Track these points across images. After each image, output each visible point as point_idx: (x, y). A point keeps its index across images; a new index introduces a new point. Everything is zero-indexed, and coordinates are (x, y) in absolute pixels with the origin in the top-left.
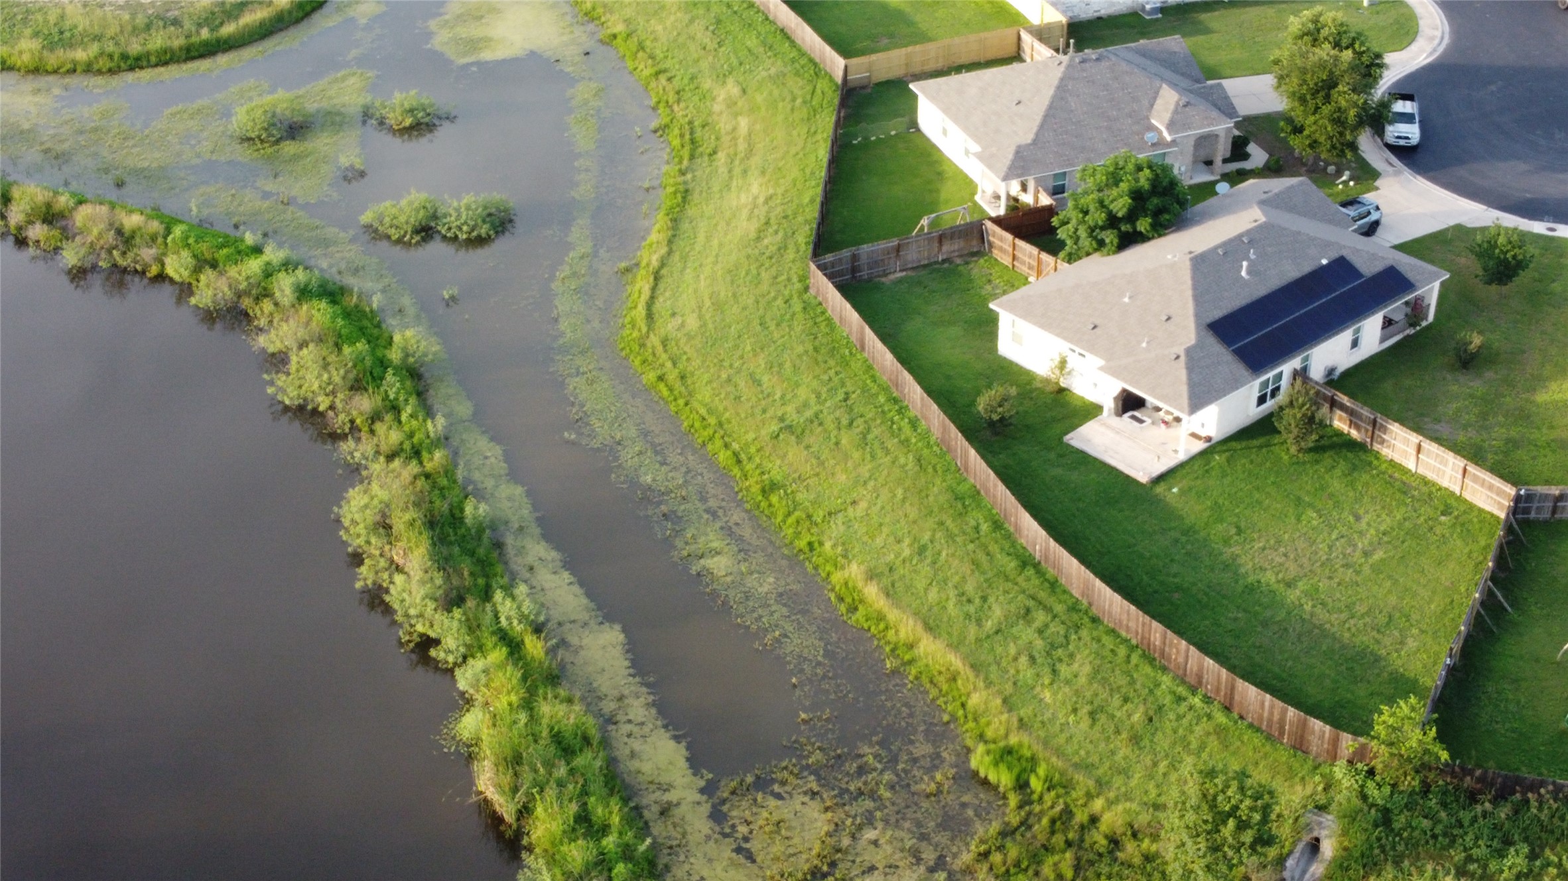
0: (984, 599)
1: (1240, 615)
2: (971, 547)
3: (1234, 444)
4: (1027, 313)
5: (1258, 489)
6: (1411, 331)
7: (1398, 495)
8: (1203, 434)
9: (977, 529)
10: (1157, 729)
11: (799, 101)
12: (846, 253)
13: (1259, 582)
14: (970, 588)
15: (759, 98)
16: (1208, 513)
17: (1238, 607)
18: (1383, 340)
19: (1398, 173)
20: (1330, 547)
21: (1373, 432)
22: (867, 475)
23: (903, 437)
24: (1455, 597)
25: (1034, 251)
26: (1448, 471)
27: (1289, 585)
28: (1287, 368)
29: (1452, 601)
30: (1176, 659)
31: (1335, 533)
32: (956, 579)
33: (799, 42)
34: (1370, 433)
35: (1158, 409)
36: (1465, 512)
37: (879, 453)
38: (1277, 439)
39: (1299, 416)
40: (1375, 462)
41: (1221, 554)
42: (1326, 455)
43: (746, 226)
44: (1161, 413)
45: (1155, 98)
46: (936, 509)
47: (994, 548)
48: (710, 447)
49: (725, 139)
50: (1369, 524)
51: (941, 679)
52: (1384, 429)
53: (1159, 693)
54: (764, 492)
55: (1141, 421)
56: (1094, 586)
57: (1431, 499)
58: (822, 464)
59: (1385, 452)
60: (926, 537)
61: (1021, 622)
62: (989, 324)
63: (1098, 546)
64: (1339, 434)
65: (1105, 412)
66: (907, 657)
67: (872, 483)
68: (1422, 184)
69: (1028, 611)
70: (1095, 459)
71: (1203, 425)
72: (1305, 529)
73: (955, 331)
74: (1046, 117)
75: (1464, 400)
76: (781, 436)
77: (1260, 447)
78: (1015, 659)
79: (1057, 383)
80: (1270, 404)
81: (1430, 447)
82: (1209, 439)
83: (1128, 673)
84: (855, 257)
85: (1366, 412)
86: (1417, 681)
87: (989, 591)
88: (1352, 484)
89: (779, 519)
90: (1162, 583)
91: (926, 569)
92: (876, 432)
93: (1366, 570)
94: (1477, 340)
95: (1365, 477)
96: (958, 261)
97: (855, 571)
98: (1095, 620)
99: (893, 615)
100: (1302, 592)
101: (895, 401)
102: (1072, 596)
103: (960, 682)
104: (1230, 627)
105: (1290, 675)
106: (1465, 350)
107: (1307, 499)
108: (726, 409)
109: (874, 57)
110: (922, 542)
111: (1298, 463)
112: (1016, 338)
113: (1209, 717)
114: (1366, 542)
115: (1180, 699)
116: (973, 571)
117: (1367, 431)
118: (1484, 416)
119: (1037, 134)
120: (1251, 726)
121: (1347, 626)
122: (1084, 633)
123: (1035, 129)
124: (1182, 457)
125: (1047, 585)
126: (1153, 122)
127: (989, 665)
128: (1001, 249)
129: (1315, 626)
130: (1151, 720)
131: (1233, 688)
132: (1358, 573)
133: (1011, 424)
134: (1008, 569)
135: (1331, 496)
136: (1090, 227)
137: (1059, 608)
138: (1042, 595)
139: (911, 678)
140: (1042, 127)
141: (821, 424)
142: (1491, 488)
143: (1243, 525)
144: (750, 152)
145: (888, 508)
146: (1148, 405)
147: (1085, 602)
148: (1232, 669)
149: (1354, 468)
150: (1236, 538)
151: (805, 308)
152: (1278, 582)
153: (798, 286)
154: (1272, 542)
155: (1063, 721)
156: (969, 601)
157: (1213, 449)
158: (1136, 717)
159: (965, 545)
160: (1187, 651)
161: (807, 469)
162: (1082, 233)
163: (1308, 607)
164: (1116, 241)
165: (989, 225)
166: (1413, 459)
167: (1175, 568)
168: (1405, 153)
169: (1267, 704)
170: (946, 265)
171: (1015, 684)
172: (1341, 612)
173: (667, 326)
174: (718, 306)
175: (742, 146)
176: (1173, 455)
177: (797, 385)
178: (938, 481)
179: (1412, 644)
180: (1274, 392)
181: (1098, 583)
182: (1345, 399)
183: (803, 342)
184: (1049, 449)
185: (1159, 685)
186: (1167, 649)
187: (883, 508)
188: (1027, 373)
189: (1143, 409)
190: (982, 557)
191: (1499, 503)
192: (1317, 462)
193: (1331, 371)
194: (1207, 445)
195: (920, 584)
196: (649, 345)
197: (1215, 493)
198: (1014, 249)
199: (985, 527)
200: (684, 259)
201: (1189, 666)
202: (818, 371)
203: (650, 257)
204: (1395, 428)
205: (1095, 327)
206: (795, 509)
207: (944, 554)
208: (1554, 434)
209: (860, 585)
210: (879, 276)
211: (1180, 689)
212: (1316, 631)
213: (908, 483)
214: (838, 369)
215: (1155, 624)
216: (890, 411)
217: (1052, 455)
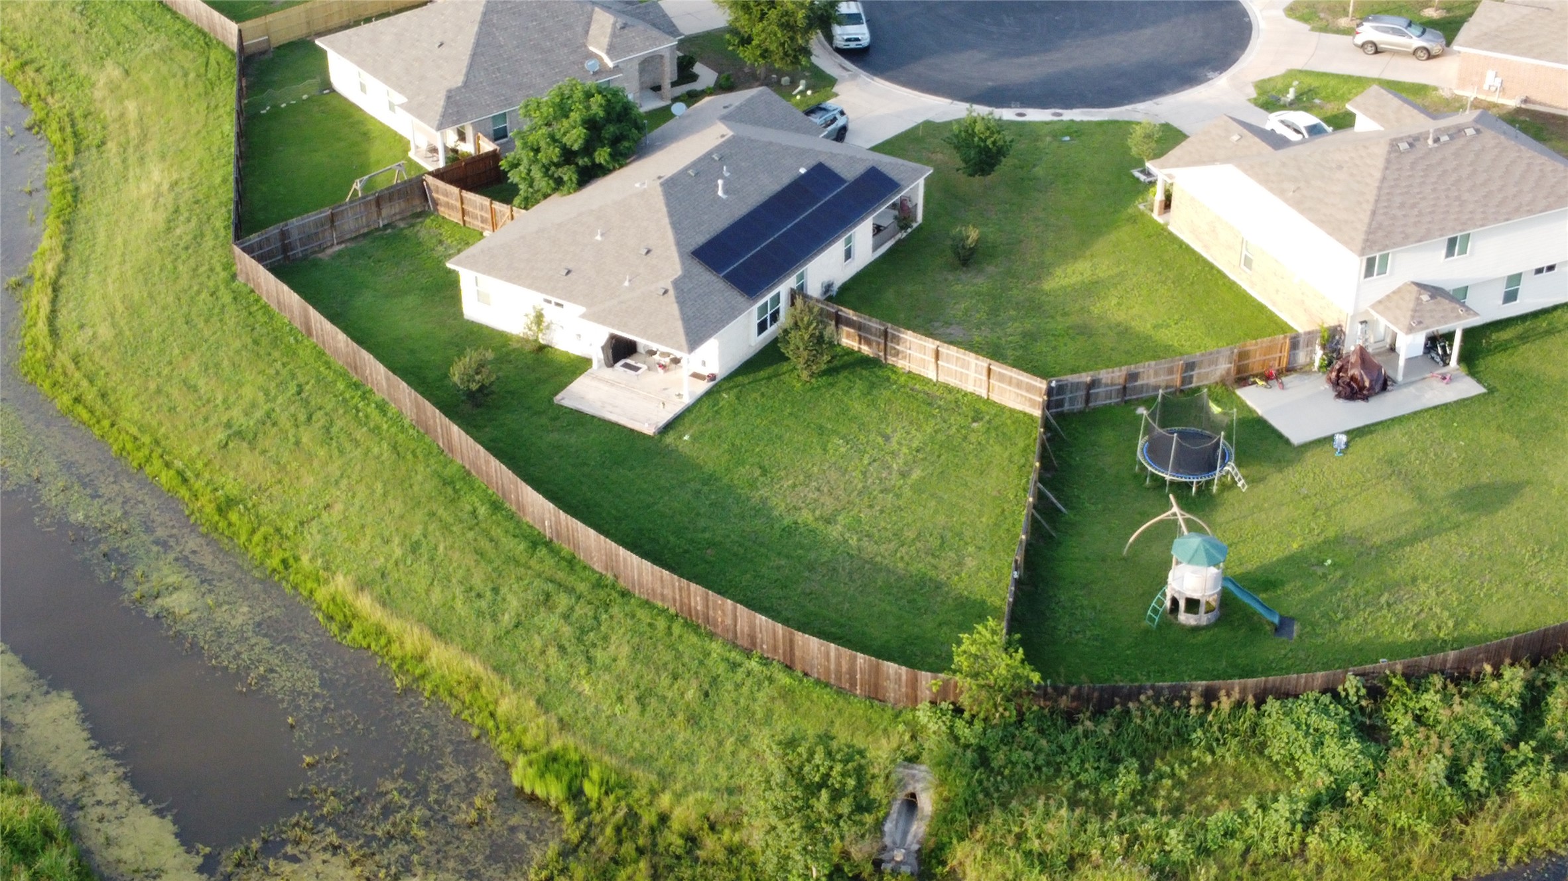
0: (496, 590)
1: (783, 563)
2: (470, 535)
3: (740, 379)
4: (490, 268)
5: (774, 422)
6: (902, 235)
7: (924, 408)
8: (706, 372)
9: (474, 512)
10: (715, 704)
11: (192, 76)
12: (273, 231)
13: (796, 523)
14: (477, 580)
15: (146, 78)
16: (727, 457)
17: (779, 554)
18: (875, 248)
19: (854, 77)
20: (864, 473)
21: (886, 345)
22: (338, 473)
23: (372, 425)
24: (1006, 506)
25: (484, 201)
26: (972, 374)
27: (828, 521)
28: (783, 288)
29: (1003, 511)
30: (723, 622)
31: (867, 456)
32: (461, 573)
33: (182, 12)
34: (882, 346)
35: (652, 353)
36: (996, 415)
37: (348, 446)
38: (785, 367)
39: (806, 337)
40: (893, 377)
41: (748, 499)
42: (841, 376)
43: (152, 218)
44: (656, 357)
45: (588, 24)
46: (423, 500)
47: (497, 532)
48: (148, 469)
49: (113, 127)
50: (900, 444)
51: (462, 691)
52: (897, 339)
53: (711, 664)
54: (220, 510)
55: (636, 369)
56: (617, 555)
57: (958, 406)
58: (282, 468)
59: (901, 364)
60: (417, 532)
61: (542, 609)
62: (448, 288)
63: (614, 512)
64: (849, 352)
65: (595, 365)
66: (418, 672)
67: (345, 482)
68: (880, 85)
69: (548, 596)
70: (593, 417)
71: (704, 363)
72: (834, 459)
73: (411, 300)
74: (474, 55)
75: (972, 298)
76: (231, 445)
77: (769, 378)
78: (543, 652)
79: (536, 340)
80: (772, 330)
81: (948, 351)
82: (712, 377)
83: (671, 647)
84: (284, 235)
85: (875, 324)
86: (984, 602)
87: (500, 581)
88: (873, 404)
89: (243, 538)
90: (692, 541)
91: (423, 568)
92: (340, 423)
93: (907, 491)
94: (973, 234)
95: (886, 394)
96: (402, 225)
97: (341, 583)
98: (625, 594)
99: (394, 626)
100: (844, 526)
101: (357, 386)
102: (594, 572)
103: (484, 689)
104: (775, 577)
105: (849, 619)
106: (963, 247)
107: (830, 426)
108: (160, 424)
109: (270, 18)
110: (414, 538)
111: (812, 389)
112: (482, 297)
113: (771, 680)
114: (901, 461)
115: (735, 666)
116: (477, 562)
117: (878, 344)
118: (994, 312)
119: (467, 74)
120: (818, 682)
121: (899, 555)
122: (615, 610)
123: (464, 71)
124: (687, 400)
125: (564, 564)
126: (591, 48)
127: (514, 664)
128: (448, 205)
129: (866, 562)
130: (707, 695)
131: (792, 642)
132: (898, 496)
133: (493, 393)
134: (517, 552)
135: (853, 419)
136: (544, 166)
137: (582, 587)
138: (561, 575)
139: (426, 694)
140: (471, 66)
141: (274, 424)
142: (1019, 385)
143: (766, 463)
144: (144, 137)
145: (368, 506)
146: (640, 349)
147: (610, 576)
148: (786, 622)
149: (873, 385)
150: (761, 479)
151: (235, 299)
152: (816, 519)
153: (223, 275)
154: (801, 478)
155: (609, 713)
156: (479, 596)
157: (718, 388)
158: (690, 694)
159: (463, 534)
160: (735, 610)
161: (267, 477)
162: (537, 174)
163: (853, 542)
164: (575, 177)
165: (430, 180)
166: (932, 366)
167: (702, 523)
168: (856, 55)
169: (832, 654)
170: (389, 231)
171: (547, 680)
172: (890, 541)
173: (77, 341)
174: (134, 310)
175: (134, 133)
176: (677, 399)
177: (240, 384)
178: (420, 468)
179: (970, 563)
180: (775, 317)
181: (622, 551)
182: (850, 313)
183: (240, 337)
184: (539, 413)
185: (709, 654)
186: (711, 613)
187: (362, 507)
188: (502, 335)
189: (635, 356)
190: (484, 544)
191: (1030, 400)
192: (832, 385)
193: (828, 287)
194: (712, 383)
195: (420, 585)
196: (57, 365)
197: (730, 434)
198: (462, 203)
199: (482, 511)
200: (85, 263)
201: (738, 627)
202: (261, 366)
203: (45, 266)
204: (908, 336)
205: (569, 272)
206: (260, 525)
207: (441, 548)
208: (1070, 321)
209: (350, 598)
210: (315, 252)
211: (733, 654)
212: (867, 566)
213: (387, 474)
214: (285, 360)
215: (693, 586)
216: (353, 398)
217: (544, 420)
